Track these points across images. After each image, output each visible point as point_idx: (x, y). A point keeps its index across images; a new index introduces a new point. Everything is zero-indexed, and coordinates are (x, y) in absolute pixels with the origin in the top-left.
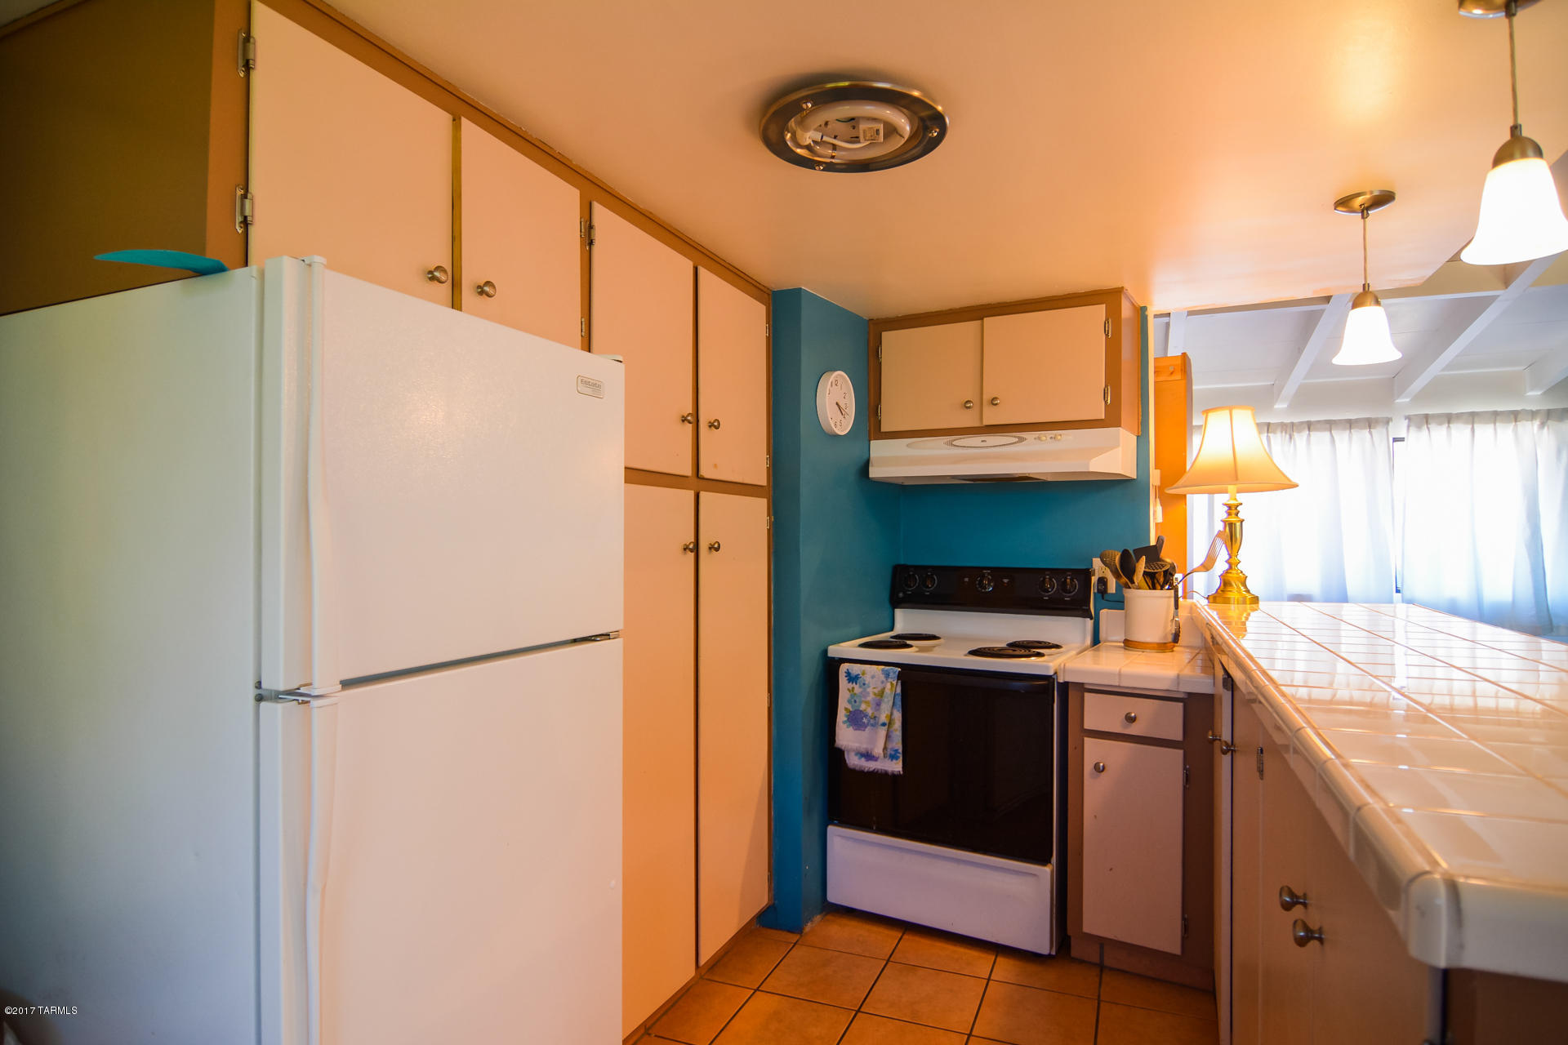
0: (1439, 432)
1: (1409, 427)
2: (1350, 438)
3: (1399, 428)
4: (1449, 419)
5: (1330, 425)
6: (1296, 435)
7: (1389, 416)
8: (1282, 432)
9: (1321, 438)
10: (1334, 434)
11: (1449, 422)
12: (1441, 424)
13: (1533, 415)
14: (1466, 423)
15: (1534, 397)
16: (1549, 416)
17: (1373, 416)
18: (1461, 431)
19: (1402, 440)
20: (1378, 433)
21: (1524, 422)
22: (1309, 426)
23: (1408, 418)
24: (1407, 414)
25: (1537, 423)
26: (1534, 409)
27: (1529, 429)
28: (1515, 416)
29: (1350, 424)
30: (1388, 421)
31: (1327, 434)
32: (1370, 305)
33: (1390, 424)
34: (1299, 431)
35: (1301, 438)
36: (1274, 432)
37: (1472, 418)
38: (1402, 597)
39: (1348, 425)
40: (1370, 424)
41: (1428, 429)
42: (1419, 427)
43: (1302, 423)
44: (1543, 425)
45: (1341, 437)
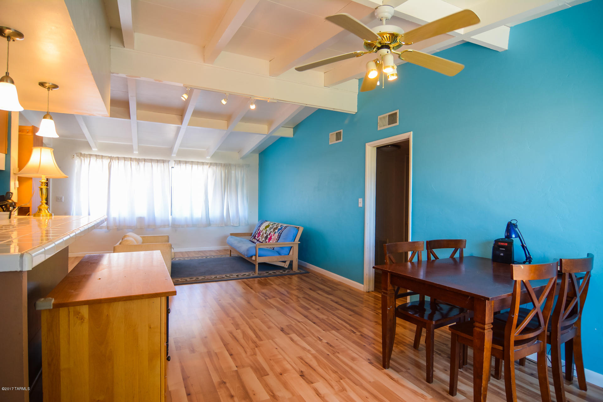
0: (183, 166)
1: (175, 164)
2: (158, 166)
3: (172, 164)
4: (186, 162)
5: (151, 161)
6: (140, 163)
7: (169, 160)
8: (136, 161)
9: (148, 164)
10: (153, 164)
11: (186, 164)
12: (183, 164)
13: (207, 164)
14: (191, 164)
15: (208, 159)
16: (211, 164)
17: (165, 159)
18: (189, 166)
19: (173, 167)
20: (166, 164)
21: (205, 165)
22: (145, 160)
23: (175, 161)
24: (175, 160)
25: (208, 166)
26: (208, 162)
27: (206, 167)
28: (203, 164)
29: (158, 161)
30: (169, 161)
31: (150, 163)
32: (48, 119)
33: (170, 162)
34: (141, 162)
35: (142, 164)
36: (133, 161)
37: (192, 163)
38: (172, 217)
39: (157, 161)
40: (164, 161)
41: (180, 165)
42: (178, 164)
43: (142, 159)
44: (209, 167)
45: (155, 165)
